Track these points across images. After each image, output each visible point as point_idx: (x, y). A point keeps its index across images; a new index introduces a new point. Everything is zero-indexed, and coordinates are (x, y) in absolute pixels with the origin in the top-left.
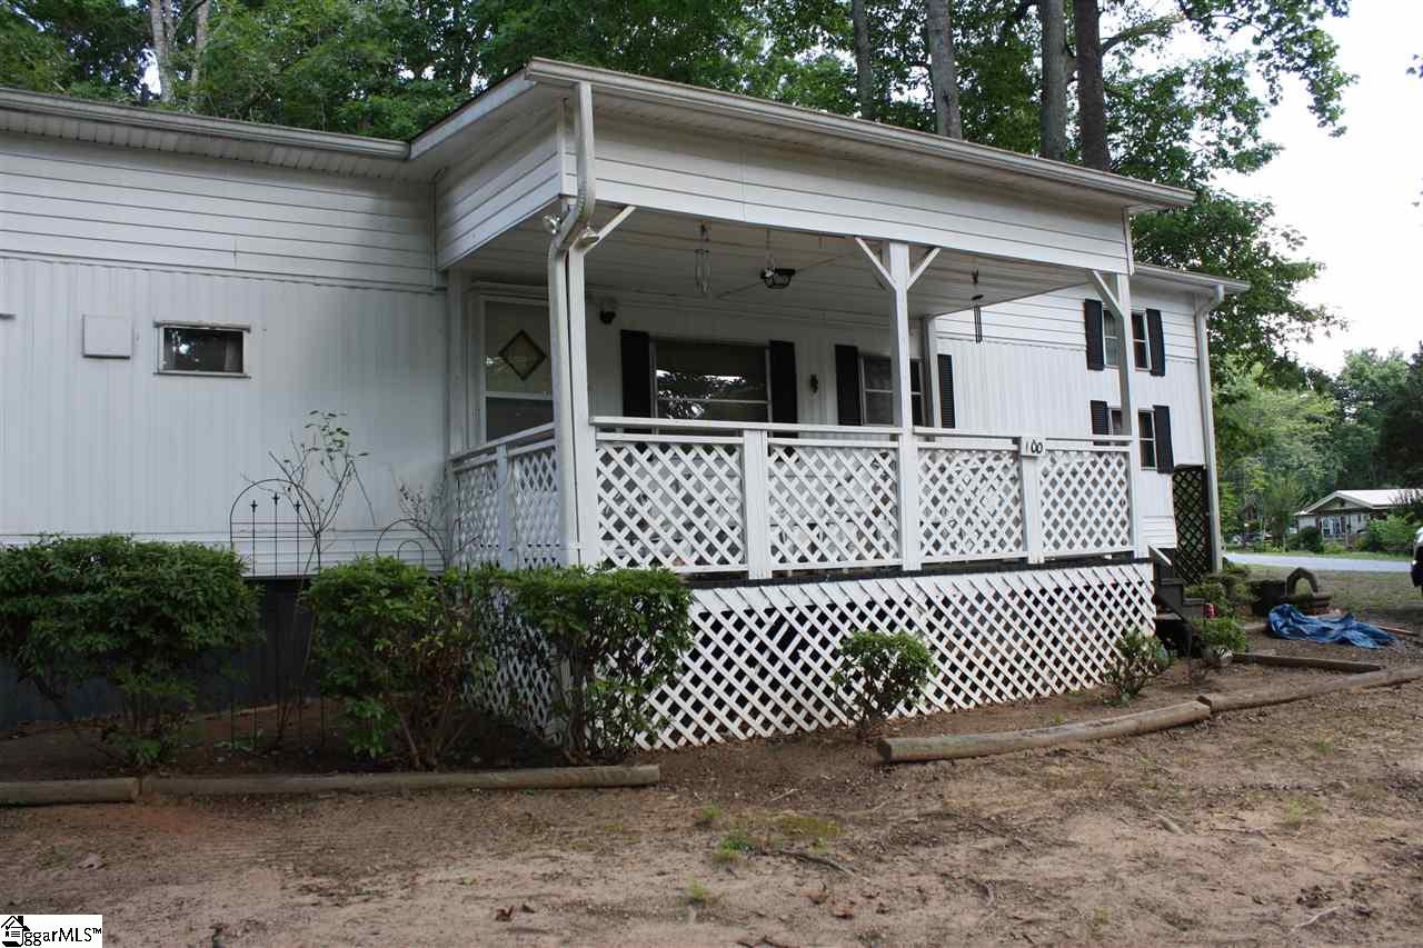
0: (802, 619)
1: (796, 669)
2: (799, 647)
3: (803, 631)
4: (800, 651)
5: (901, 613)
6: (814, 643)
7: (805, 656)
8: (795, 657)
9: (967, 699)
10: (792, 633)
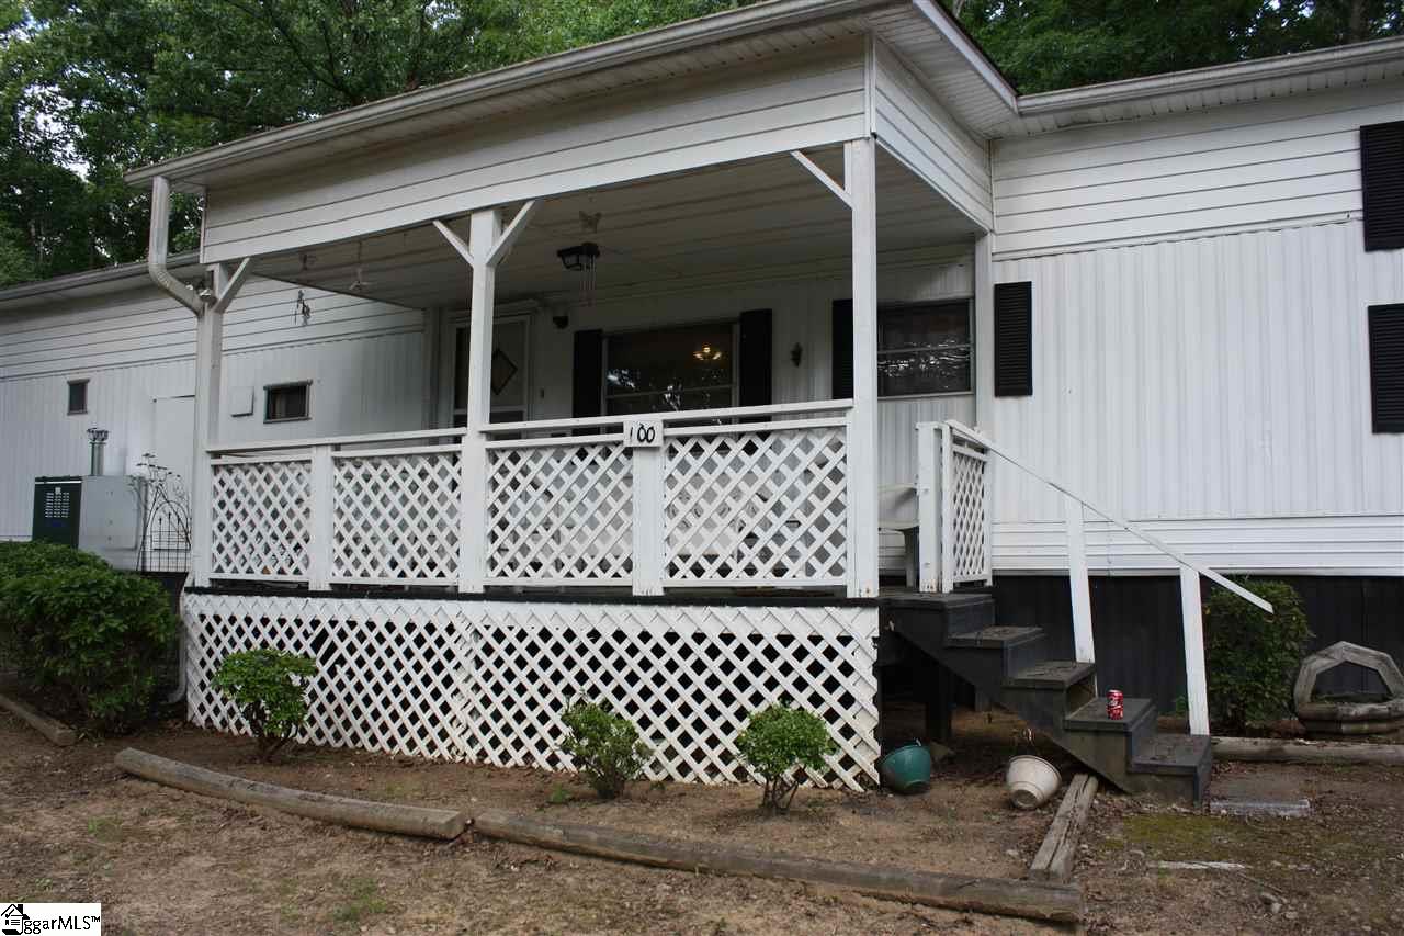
0: (342, 635)
1: (332, 683)
2: (336, 662)
3: (342, 647)
4: (337, 666)
5: (440, 642)
6: (351, 660)
7: (341, 672)
8: (332, 672)
9: (505, 756)
10: (333, 648)
